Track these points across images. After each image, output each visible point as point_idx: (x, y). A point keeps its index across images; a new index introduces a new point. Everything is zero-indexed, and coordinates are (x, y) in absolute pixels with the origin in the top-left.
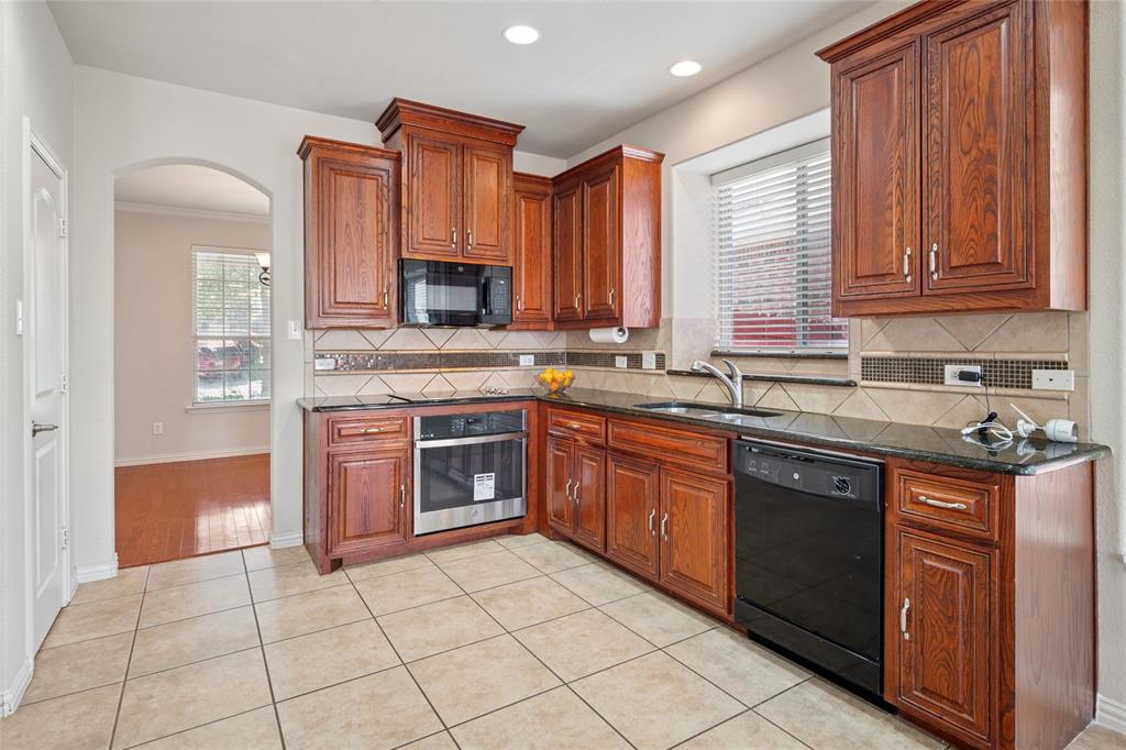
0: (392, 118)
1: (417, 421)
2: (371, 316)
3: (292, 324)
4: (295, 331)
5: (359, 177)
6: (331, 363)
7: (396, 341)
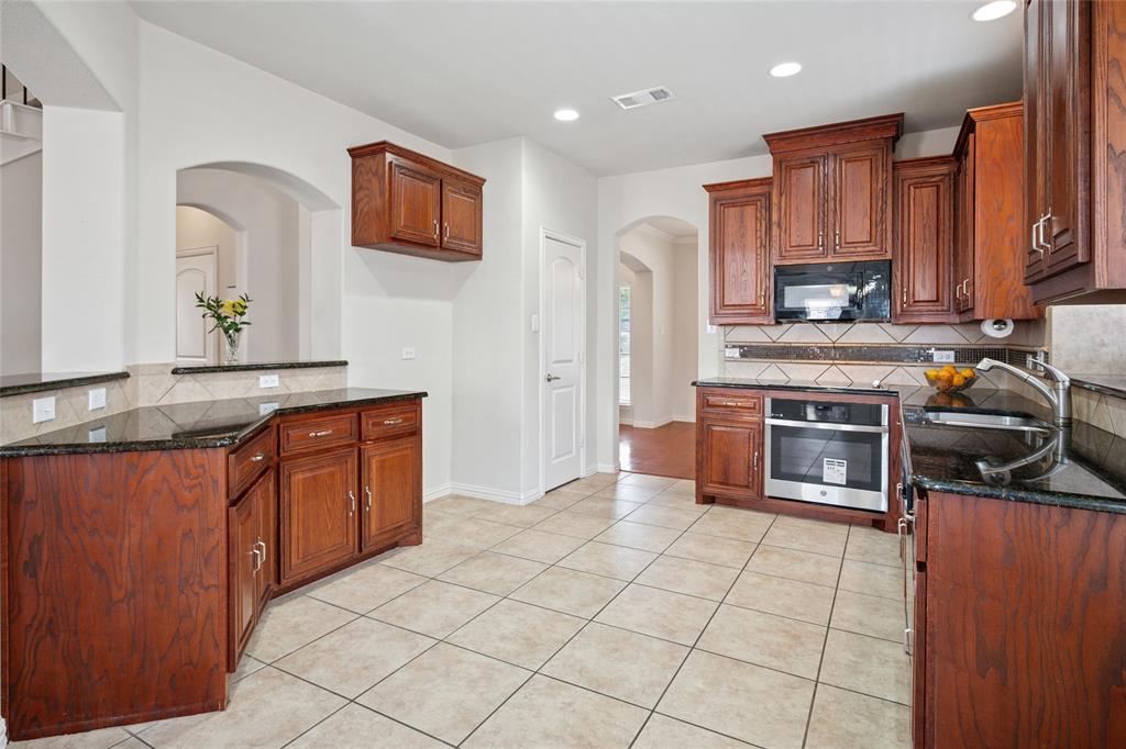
0: (773, 143)
1: (768, 402)
2: (751, 315)
4: (711, 327)
5: (742, 205)
6: (736, 353)
7: (792, 335)
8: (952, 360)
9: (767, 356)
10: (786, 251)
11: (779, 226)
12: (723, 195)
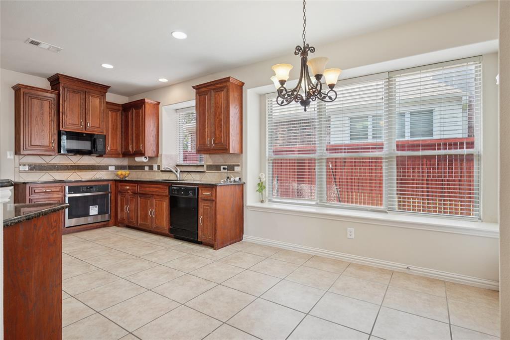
1: (67, 188)
2: (46, 150)
4: (10, 155)
5: (41, 100)
6: (27, 168)
7: (56, 160)
8: (115, 169)
10: (67, 125)
11: (64, 114)
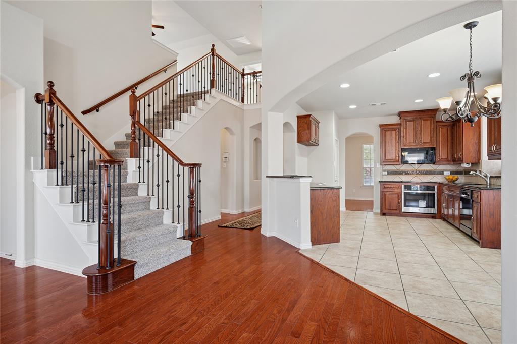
0: (401, 114)
1: (403, 186)
2: (394, 162)
3: (377, 164)
4: (378, 165)
5: (392, 131)
6: (386, 173)
7: (404, 168)
8: (449, 174)
9: (396, 174)
10: (406, 144)
11: (404, 137)
12: (384, 128)
